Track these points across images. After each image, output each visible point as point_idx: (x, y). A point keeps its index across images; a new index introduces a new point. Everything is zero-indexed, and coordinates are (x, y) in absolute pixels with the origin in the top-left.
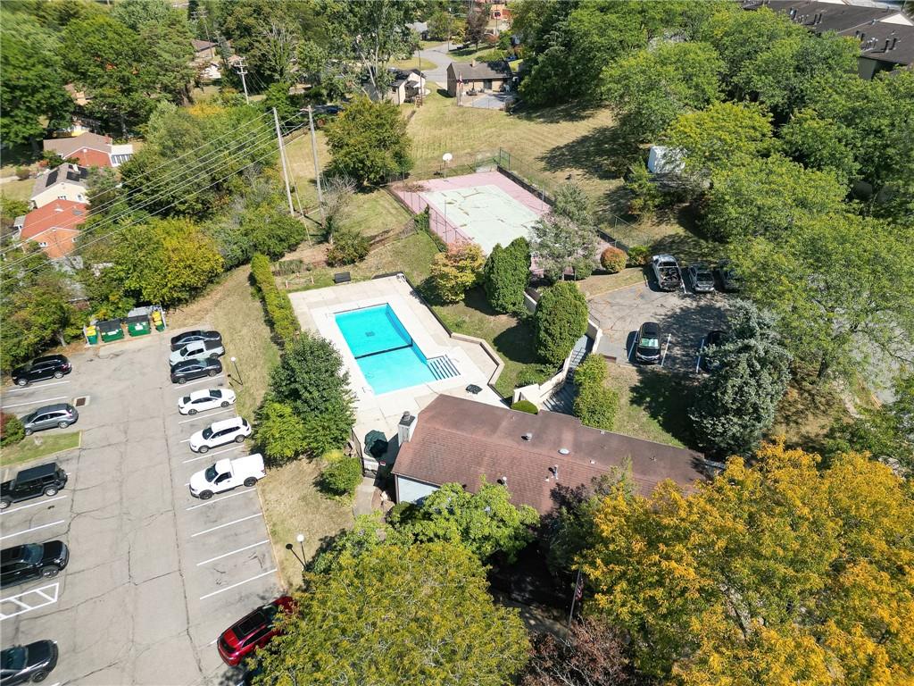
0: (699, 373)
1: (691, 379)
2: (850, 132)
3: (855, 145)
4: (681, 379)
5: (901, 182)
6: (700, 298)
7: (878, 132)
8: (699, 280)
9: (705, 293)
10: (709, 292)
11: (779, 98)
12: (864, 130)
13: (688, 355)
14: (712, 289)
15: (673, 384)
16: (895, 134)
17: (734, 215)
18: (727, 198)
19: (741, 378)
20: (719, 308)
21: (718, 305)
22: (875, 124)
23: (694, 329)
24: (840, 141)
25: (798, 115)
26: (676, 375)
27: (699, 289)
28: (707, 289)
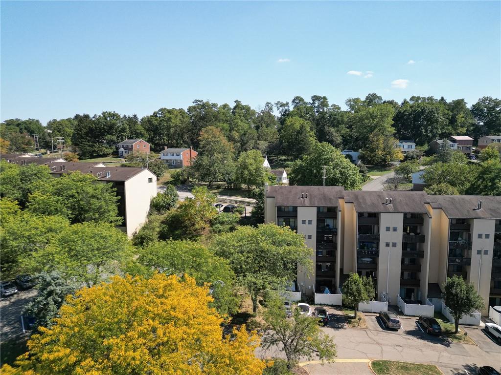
0: (26, 332)
1: (22, 338)
2: (60, 198)
3: (65, 203)
4: (16, 340)
5: (91, 214)
6: (10, 299)
7: (73, 196)
8: (5, 289)
9: (12, 295)
10: (15, 293)
11: (18, 194)
12: (67, 196)
13: (14, 328)
14: (16, 291)
15: (11, 346)
16: (81, 196)
17: (16, 245)
18: (8, 238)
19: (53, 311)
20: (25, 299)
21: (23, 297)
22: (70, 192)
23: (13, 314)
24: (57, 202)
25: (31, 196)
26: (12, 340)
27: (8, 294)
28: (13, 292)
